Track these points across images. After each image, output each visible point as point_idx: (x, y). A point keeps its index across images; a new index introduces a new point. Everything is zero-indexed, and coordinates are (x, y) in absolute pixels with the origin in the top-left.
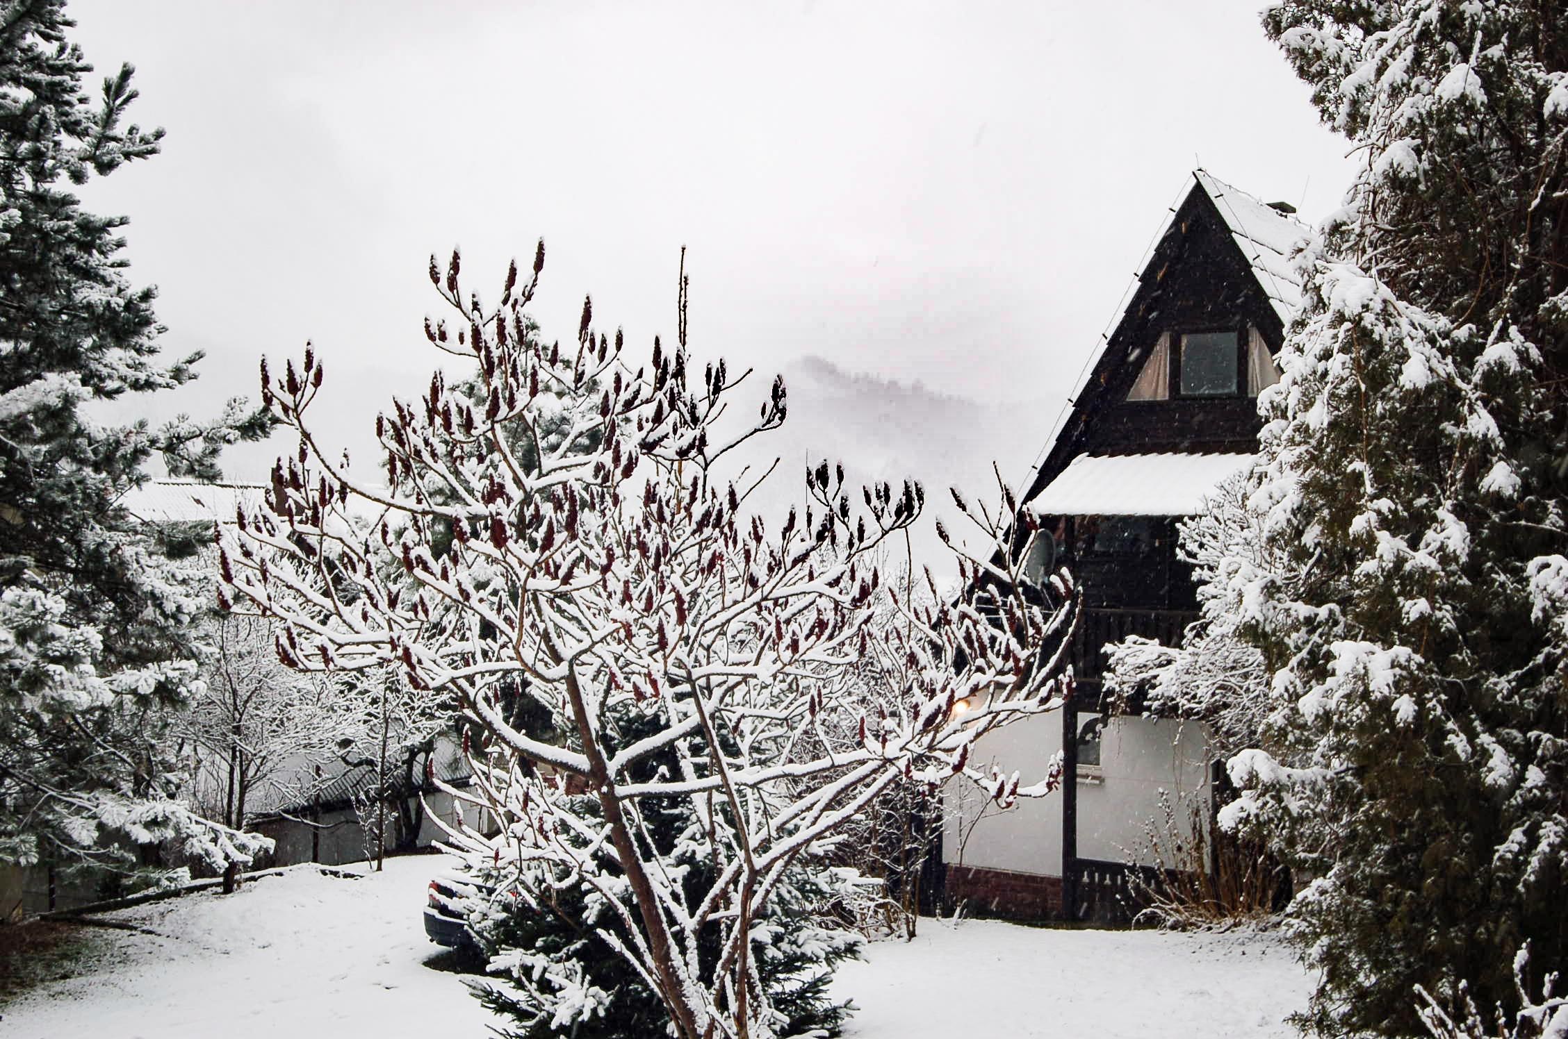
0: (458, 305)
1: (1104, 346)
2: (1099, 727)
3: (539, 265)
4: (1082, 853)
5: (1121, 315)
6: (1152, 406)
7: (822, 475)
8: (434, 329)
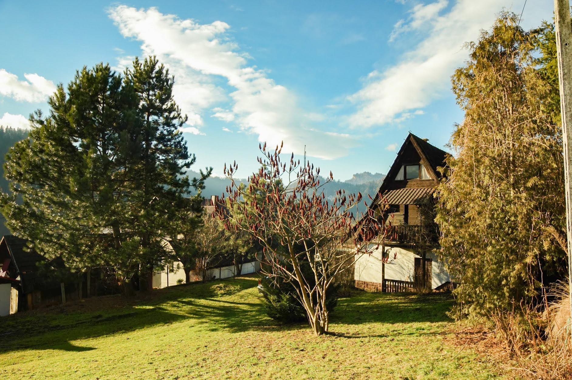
0: (265, 154)
1: (390, 169)
2: (390, 250)
3: (282, 146)
4: (386, 278)
5: (394, 162)
6: (400, 181)
7: (340, 192)
8: (259, 159)
